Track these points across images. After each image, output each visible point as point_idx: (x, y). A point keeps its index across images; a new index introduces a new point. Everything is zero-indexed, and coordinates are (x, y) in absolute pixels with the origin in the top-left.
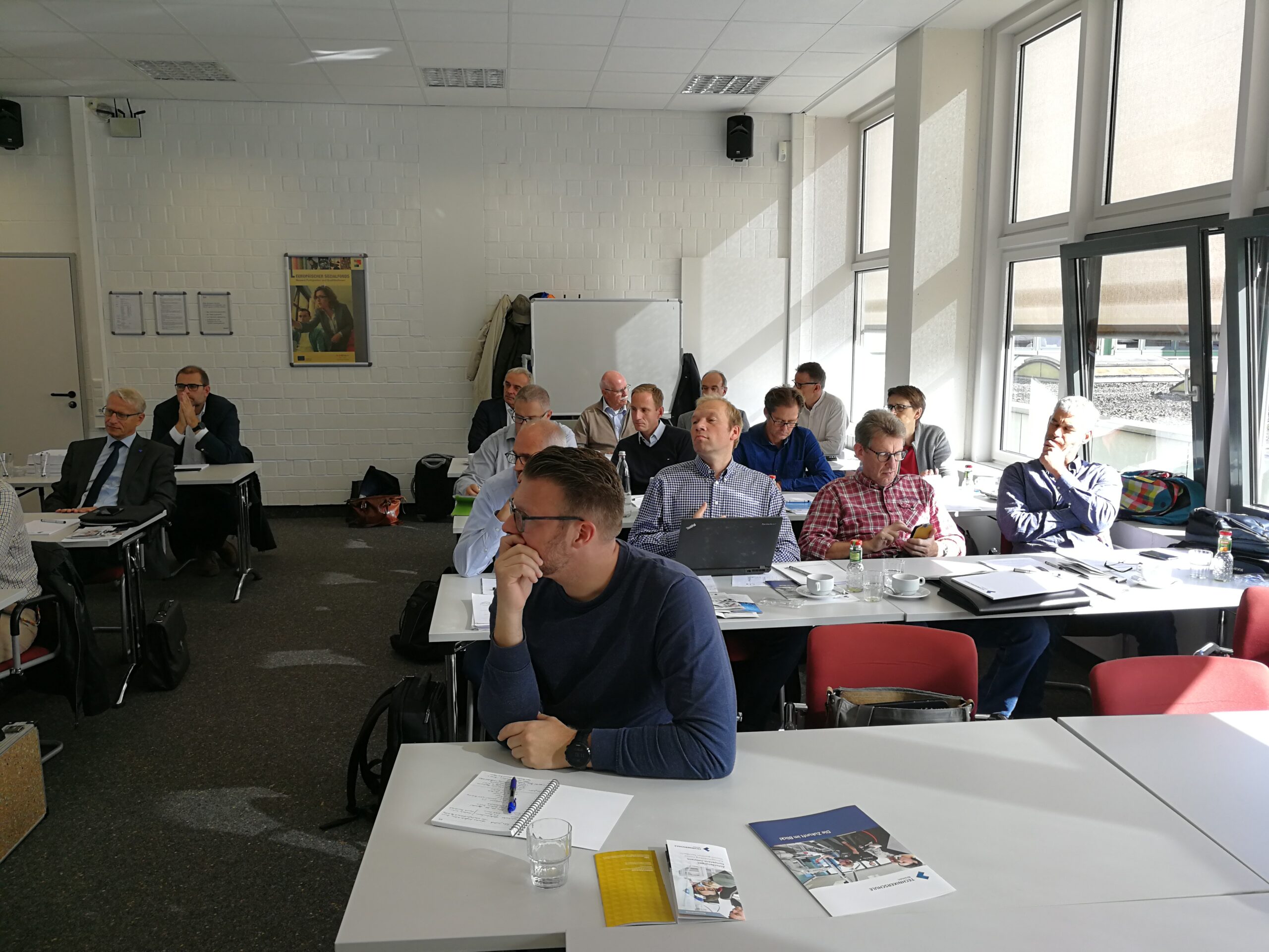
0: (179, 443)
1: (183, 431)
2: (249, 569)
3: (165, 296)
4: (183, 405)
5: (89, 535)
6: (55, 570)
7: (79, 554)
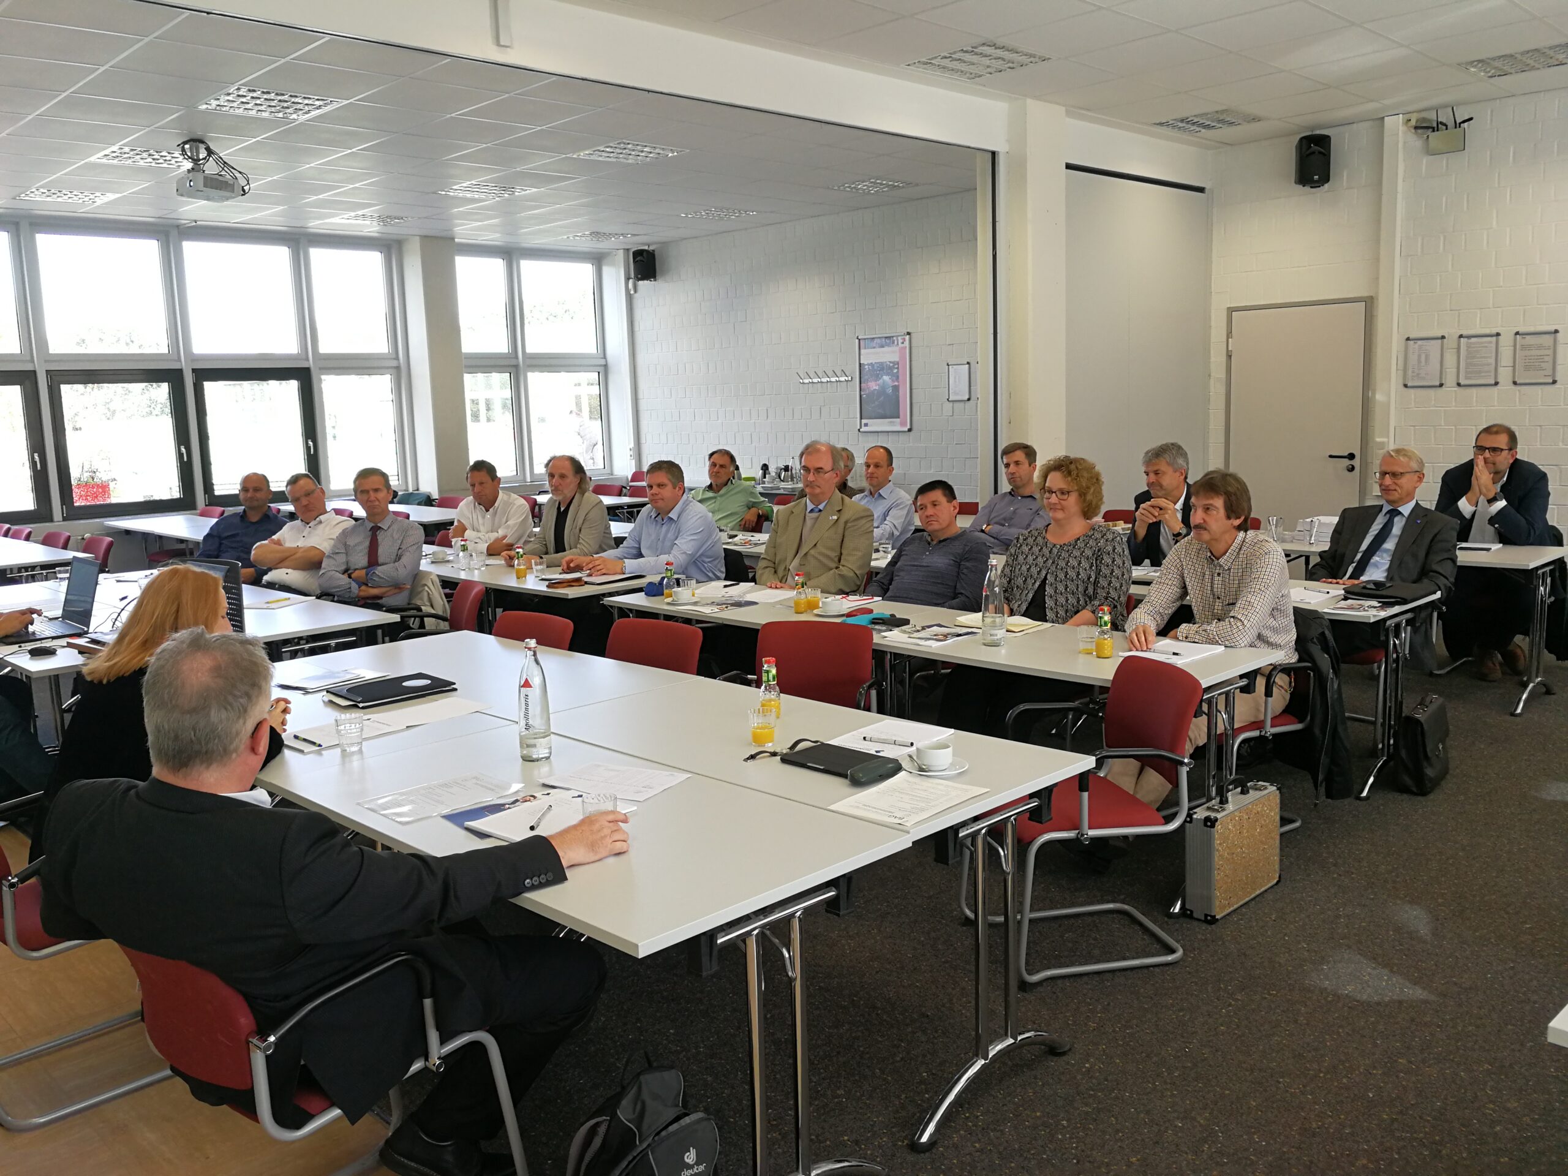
0: (1468, 516)
1: (1474, 501)
2: (1539, 679)
3: (1473, 340)
4: (1477, 470)
5: (1352, 609)
6: (1313, 638)
7: (1339, 626)
